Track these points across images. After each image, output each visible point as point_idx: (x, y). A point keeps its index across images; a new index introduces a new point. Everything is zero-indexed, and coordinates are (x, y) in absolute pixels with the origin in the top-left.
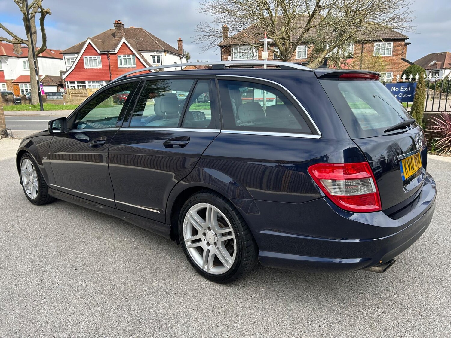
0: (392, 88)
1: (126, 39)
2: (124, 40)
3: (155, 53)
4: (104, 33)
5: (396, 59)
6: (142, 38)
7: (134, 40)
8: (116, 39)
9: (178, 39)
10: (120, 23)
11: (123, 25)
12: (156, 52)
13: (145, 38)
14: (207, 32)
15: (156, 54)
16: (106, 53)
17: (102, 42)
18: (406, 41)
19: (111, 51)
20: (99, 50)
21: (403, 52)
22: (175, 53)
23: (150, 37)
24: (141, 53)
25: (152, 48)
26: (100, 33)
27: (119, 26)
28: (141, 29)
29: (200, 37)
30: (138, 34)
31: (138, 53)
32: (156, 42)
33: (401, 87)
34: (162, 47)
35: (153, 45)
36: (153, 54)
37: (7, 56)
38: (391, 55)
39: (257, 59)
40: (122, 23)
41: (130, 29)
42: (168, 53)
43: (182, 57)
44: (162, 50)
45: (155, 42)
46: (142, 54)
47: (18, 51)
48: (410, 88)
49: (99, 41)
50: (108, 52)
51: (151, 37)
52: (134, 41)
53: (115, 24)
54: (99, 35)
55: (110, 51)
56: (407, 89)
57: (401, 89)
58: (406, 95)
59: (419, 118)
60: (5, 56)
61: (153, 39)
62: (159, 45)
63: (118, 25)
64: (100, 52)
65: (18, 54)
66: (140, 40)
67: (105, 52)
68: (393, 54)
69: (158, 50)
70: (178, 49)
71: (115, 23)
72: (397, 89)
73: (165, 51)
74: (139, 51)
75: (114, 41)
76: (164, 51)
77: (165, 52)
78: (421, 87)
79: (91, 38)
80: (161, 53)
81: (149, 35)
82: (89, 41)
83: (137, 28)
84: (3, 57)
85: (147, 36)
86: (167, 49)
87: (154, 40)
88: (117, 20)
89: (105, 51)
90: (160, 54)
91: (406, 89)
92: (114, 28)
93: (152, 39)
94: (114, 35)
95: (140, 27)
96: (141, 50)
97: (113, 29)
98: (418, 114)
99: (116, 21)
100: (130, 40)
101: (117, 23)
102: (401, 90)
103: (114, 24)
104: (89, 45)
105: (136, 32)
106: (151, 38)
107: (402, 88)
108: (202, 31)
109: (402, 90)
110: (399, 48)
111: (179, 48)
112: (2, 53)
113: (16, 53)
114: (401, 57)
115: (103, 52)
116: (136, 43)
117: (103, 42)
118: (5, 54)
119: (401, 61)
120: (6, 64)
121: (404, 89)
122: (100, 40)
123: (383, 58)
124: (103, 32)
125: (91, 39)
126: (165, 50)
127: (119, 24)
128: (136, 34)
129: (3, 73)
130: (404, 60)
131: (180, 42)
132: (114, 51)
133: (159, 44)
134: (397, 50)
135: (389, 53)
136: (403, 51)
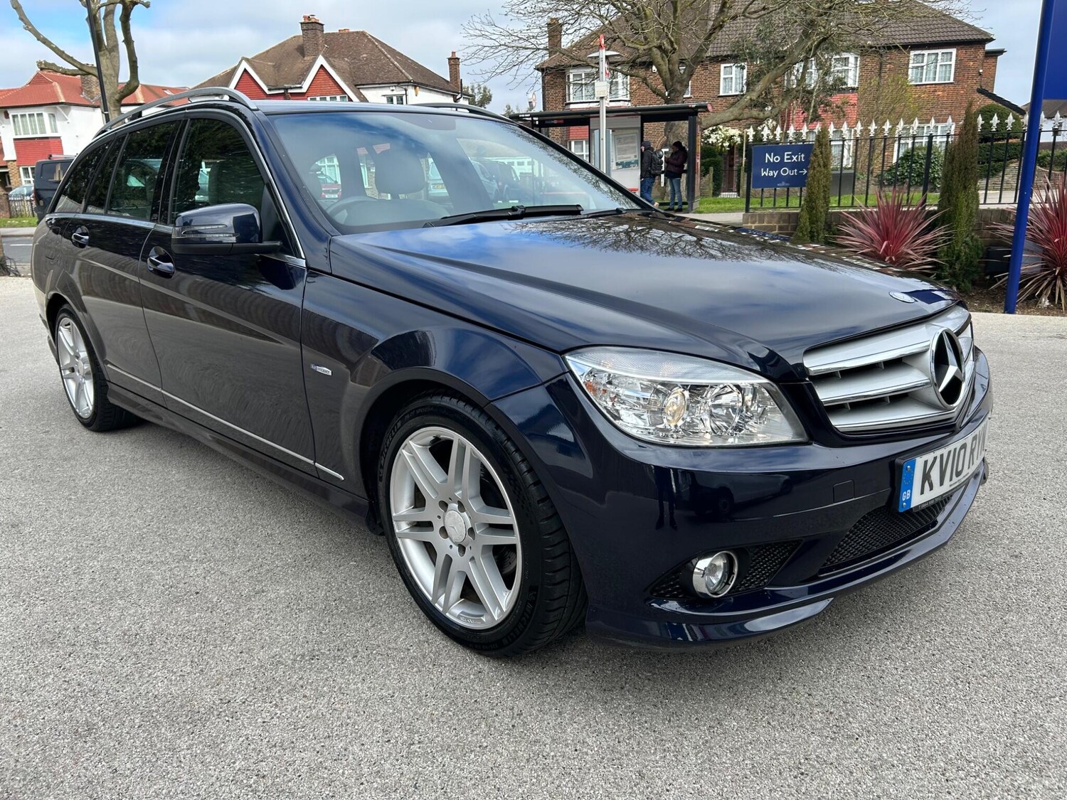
0: (767, 155)
1: (326, 58)
2: (321, 61)
3: (393, 90)
4: (280, 45)
5: (962, 92)
6: (365, 55)
7: (346, 59)
8: (306, 58)
9: (450, 56)
10: (313, 20)
11: (322, 25)
12: (394, 88)
13: (371, 55)
14: (491, 39)
15: (395, 93)
16: (283, 91)
17: (274, 66)
18: (989, 47)
19: (292, 86)
20: (267, 85)
21: (980, 74)
22: (441, 89)
23: (382, 52)
24: (361, 91)
25: (386, 78)
26: (271, 47)
27: (312, 29)
28: (363, 34)
29: (474, 49)
30: (357, 46)
31: (353, 91)
32: (396, 63)
33: (786, 153)
34: (408, 75)
35: (389, 71)
36: (388, 92)
37: (68, 105)
38: (952, 81)
39: (628, 99)
40: (320, 22)
41: (339, 34)
42: (423, 88)
43: (458, 97)
44: (408, 83)
45: (393, 64)
46: (364, 92)
47: (92, 92)
48: (803, 156)
49: (268, 65)
50: (286, 89)
51: (384, 53)
52: (344, 63)
53: (304, 23)
54: (268, 51)
55: (291, 88)
56: (797, 158)
57: (786, 157)
58: (796, 170)
59: (817, 221)
60: (62, 103)
61: (389, 56)
62: (401, 72)
63: (311, 26)
64: (269, 90)
65: (92, 99)
66: (360, 60)
67: (279, 89)
68: (955, 79)
69: (399, 83)
70: (448, 79)
71: (303, 21)
72: (777, 159)
73: (416, 85)
74: (356, 85)
75: (300, 64)
76: (412, 86)
77: (415, 87)
78: (822, 153)
79: (250, 58)
80: (406, 90)
81: (380, 47)
82: (245, 65)
83: (353, 33)
84: (57, 106)
85: (377, 50)
86: (419, 81)
87: (392, 59)
88: (308, 15)
89: (281, 87)
90: (404, 92)
91: (795, 158)
92: (300, 33)
93: (388, 58)
94: (301, 50)
95: (361, 30)
96: (360, 83)
97: (299, 37)
98: (814, 212)
99: (305, 17)
100: (336, 62)
101: (307, 21)
102: (786, 161)
103: (301, 23)
104: (245, 75)
105: (351, 41)
106: (385, 56)
107: (788, 155)
108: (480, 36)
109: (788, 159)
110: (972, 63)
111: (451, 77)
112: (56, 96)
113: (87, 98)
114: (976, 87)
115: (276, 89)
116: (350, 68)
117: (277, 67)
118: (63, 101)
119: (977, 95)
120: (66, 122)
121: (791, 158)
122: (269, 63)
123: (932, 89)
124: (277, 44)
125: (247, 60)
126: (414, 82)
127: (312, 23)
128: (351, 47)
129: (60, 142)
130: (983, 94)
131: (454, 62)
132: (301, 88)
133: (401, 69)
134: (967, 68)
135: (948, 75)
136: (981, 71)
